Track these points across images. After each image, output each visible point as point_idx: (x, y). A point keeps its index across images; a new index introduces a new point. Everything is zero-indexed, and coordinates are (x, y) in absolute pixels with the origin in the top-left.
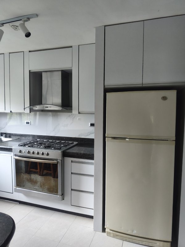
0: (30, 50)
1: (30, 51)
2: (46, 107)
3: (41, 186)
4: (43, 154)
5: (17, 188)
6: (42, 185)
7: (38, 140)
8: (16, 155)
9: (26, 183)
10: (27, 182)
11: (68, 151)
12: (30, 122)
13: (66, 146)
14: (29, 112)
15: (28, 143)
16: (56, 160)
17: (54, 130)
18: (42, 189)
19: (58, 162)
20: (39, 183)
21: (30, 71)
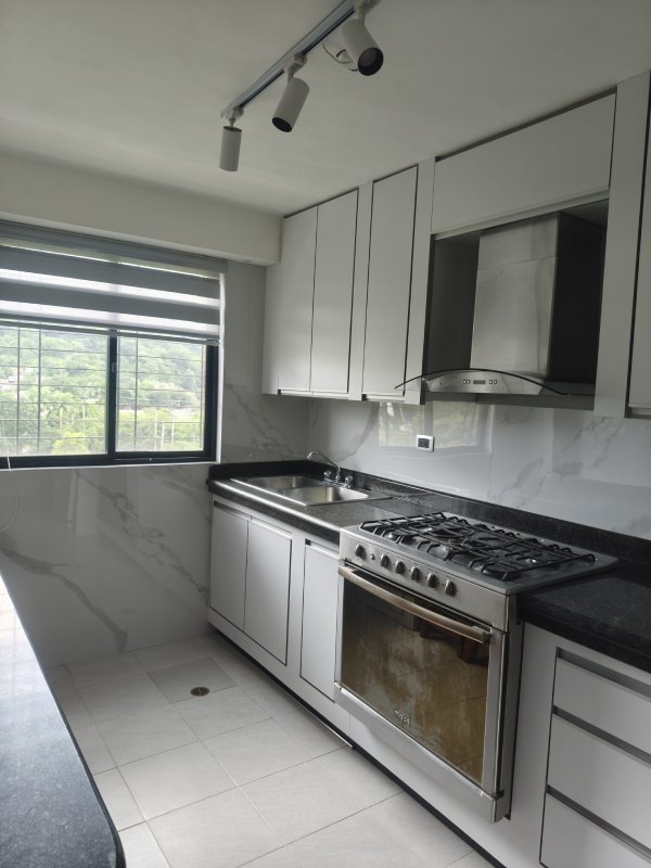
0: (438, 153)
1: (438, 159)
2: (475, 382)
3: (418, 719)
4: (434, 582)
5: (344, 691)
6: (423, 713)
7: (448, 515)
8: (347, 562)
9: (369, 682)
10: (373, 680)
11: (543, 597)
12: (430, 438)
13: (555, 566)
14: (417, 402)
15: (397, 522)
16: (485, 624)
17: (517, 485)
18: (423, 732)
19: (488, 639)
20: (413, 702)
21: (433, 236)
